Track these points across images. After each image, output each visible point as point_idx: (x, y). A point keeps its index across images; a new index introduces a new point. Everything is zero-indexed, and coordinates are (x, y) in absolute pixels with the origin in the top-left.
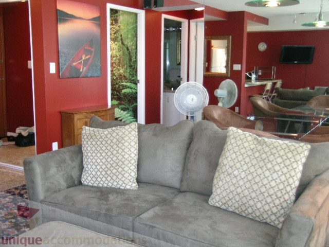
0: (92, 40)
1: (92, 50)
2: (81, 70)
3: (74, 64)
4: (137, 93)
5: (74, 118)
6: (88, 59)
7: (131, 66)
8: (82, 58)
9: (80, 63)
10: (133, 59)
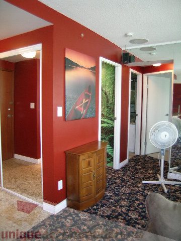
0: (90, 86)
1: (90, 94)
2: (82, 113)
3: (77, 107)
4: (113, 127)
5: (79, 159)
6: (87, 102)
7: (108, 107)
8: (82, 102)
9: (81, 106)
10: (110, 101)
